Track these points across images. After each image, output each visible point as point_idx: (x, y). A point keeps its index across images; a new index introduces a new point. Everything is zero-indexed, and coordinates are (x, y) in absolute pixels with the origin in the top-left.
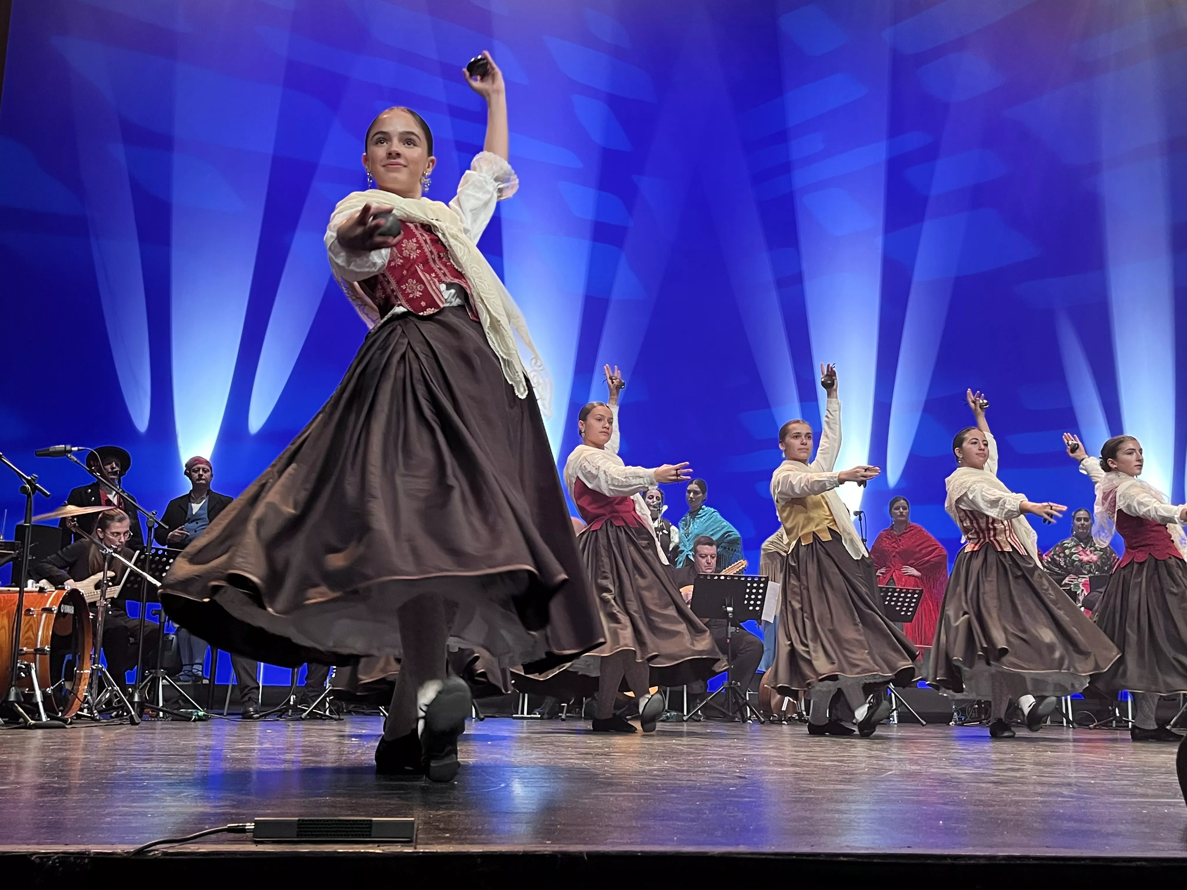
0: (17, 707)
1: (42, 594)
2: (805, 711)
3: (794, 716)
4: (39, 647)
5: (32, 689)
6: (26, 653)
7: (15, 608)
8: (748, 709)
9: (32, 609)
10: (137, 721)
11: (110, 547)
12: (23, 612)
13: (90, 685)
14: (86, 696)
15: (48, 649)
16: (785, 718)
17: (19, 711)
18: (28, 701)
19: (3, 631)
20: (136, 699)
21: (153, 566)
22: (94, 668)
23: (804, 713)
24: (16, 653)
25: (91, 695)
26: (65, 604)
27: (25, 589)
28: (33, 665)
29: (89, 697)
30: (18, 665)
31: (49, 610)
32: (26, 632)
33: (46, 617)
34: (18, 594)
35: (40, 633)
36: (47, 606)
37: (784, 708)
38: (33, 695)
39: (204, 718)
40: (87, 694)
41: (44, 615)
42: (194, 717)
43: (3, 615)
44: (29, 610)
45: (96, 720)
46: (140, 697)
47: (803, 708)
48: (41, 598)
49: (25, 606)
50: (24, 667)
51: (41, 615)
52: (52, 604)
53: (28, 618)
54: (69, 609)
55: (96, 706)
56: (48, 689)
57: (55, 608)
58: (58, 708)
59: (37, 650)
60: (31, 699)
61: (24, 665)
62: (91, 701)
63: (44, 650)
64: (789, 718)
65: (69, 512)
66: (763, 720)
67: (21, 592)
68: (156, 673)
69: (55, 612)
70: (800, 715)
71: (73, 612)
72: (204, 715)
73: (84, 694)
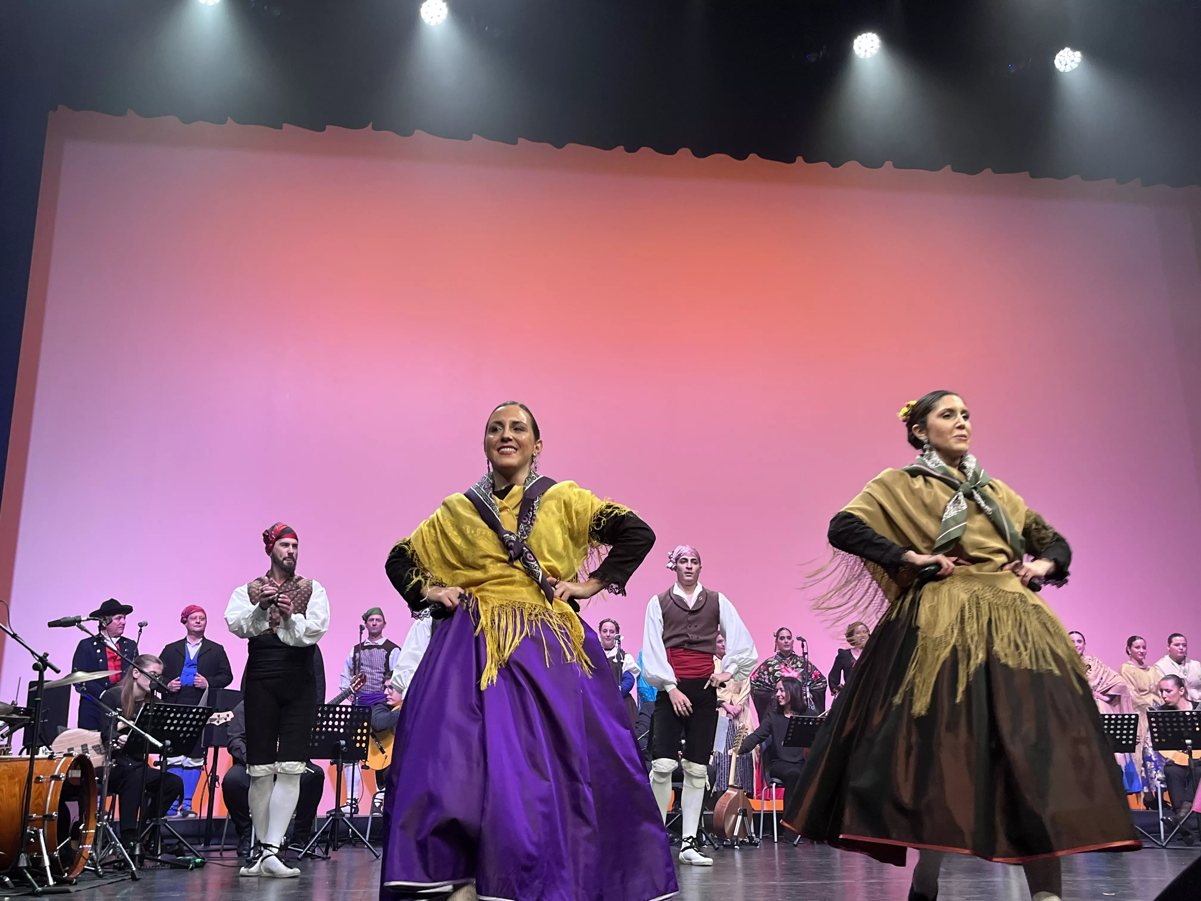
0: (25, 874)
1: (51, 761)
2: (755, 833)
3: (745, 840)
4: (47, 813)
5: (41, 853)
6: (36, 819)
7: (26, 775)
8: (704, 835)
9: (42, 777)
10: (137, 877)
11: (115, 710)
12: (33, 780)
13: (95, 844)
14: (90, 854)
15: (56, 815)
16: (737, 843)
17: (27, 877)
18: (36, 864)
19: (14, 799)
20: (137, 852)
21: (156, 721)
22: (99, 825)
23: (754, 835)
24: (26, 820)
25: (96, 852)
26: (72, 769)
27: (36, 756)
28: (41, 830)
29: (94, 854)
30: (28, 831)
31: (57, 778)
32: (36, 799)
33: (55, 783)
34: (29, 762)
35: (49, 798)
36: (56, 773)
37: (736, 834)
38: (41, 860)
39: (201, 864)
40: (91, 852)
41: (53, 782)
42: (191, 865)
43: (15, 784)
44: (39, 778)
45: (101, 877)
46: (141, 850)
47: (753, 831)
48: (51, 765)
49: (35, 773)
50: (33, 832)
51: (51, 781)
52: (60, 771)
53: (38, 785)
54: (77, 774)
55: (100, 862)
56: (55, 853)
57: (63, 775)
58: (64, 868)
59: (45, 816)
60: (40, 864)
61: (34, 831)
62: (95, 858)
63: (52, 816)
64: (741, 842)
65: (78, 678)
66: (717, 846)
67: (32, 760)
68: (157, 821)
69: (63, 779)
70: (751, 838)
71: (79, 775)
72: (201, 862)
73: (89, 852)
